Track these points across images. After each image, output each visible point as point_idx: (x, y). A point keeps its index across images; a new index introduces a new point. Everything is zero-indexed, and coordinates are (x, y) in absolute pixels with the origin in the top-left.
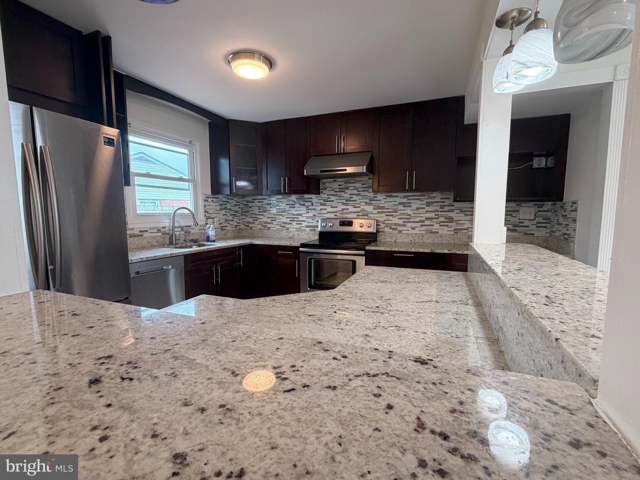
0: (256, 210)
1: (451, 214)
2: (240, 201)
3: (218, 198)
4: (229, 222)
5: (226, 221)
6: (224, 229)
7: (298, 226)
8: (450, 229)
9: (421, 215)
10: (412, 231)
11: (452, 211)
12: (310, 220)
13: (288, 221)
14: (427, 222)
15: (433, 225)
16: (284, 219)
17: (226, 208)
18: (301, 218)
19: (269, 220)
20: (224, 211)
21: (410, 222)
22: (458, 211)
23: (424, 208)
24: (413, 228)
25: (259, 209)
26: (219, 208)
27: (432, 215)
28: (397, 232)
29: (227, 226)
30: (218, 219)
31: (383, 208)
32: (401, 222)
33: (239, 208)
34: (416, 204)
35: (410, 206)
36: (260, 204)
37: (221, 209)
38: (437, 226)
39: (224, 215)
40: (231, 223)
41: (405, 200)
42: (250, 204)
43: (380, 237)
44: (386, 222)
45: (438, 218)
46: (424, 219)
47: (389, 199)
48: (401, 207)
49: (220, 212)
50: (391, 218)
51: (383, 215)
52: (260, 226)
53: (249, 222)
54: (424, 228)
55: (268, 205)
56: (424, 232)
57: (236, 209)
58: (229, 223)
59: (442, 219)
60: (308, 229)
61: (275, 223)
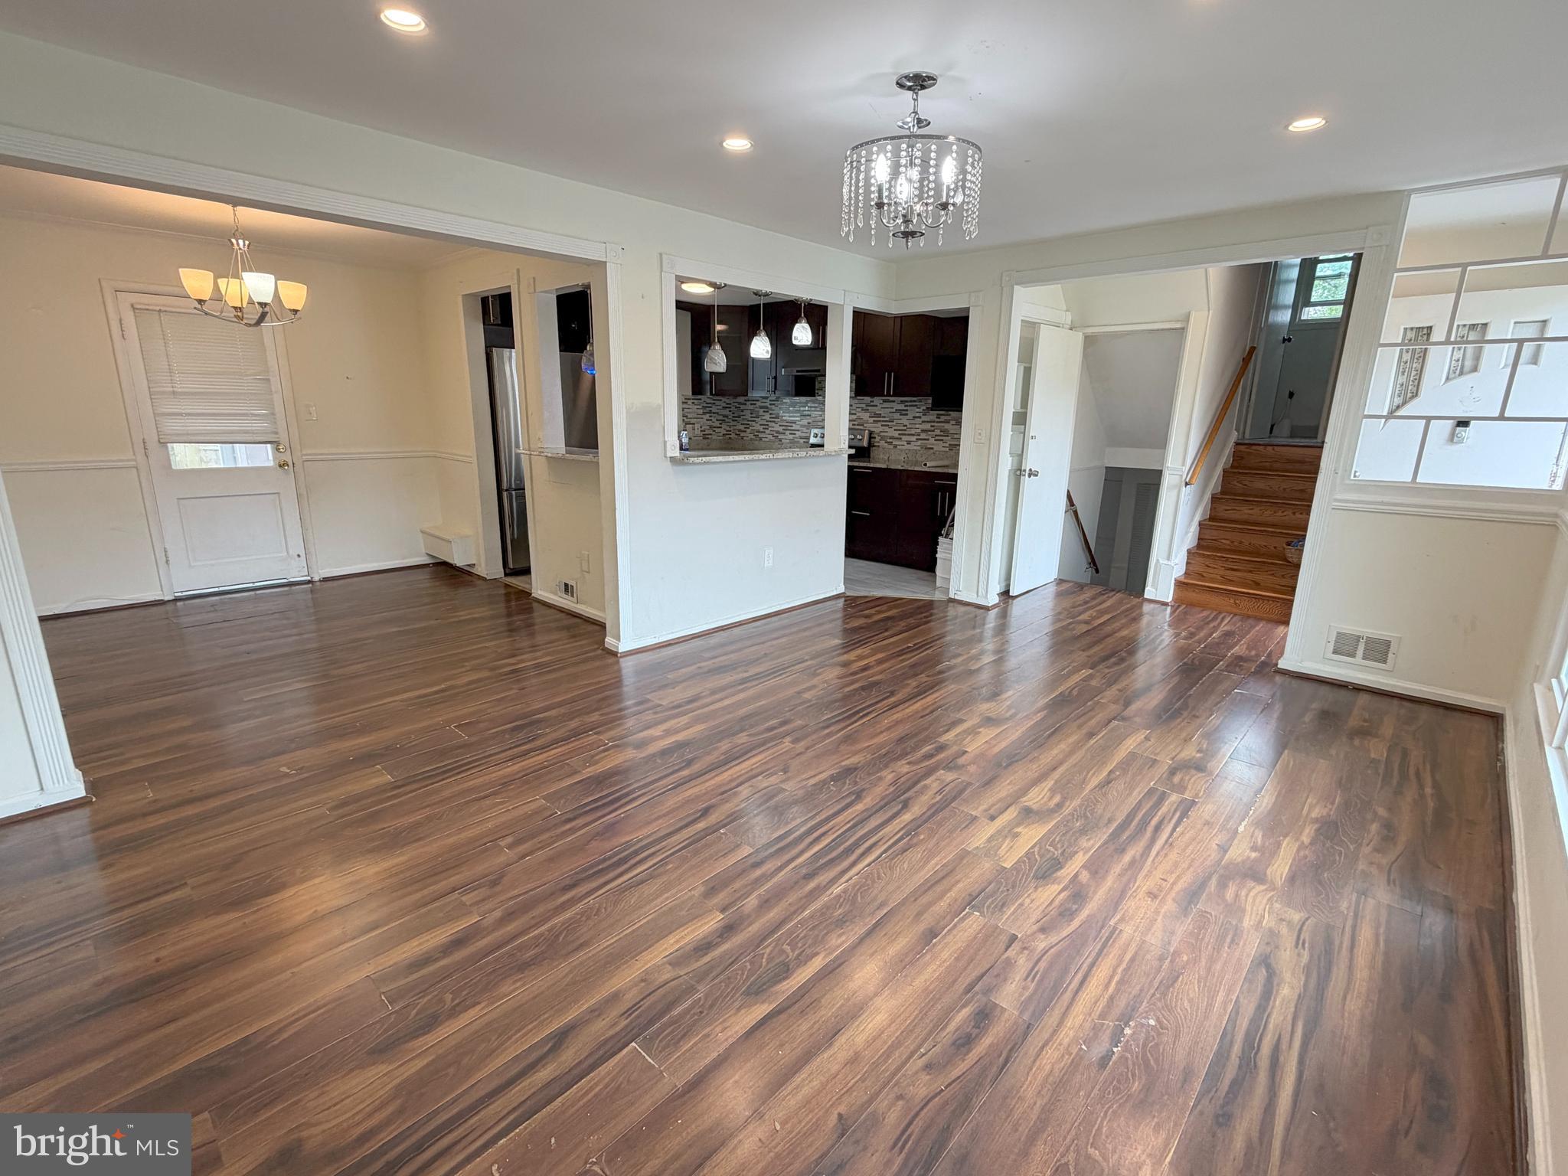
0: (748, 416)
1: (946, 426)
3: (700, 399)
4: (714, 429)
5: (711, 427)
7: (791, 437)
8: (945, 445)
9: (917, 426)
10: (907, 447)
11: (947, 422)
12: (805, 430)
13: (780, 429)
14: (923, 436)
15: (928, 440)
16: (778, 428)
17: (710, 412)
18: (795, 427)
19: (761, 428)
20: (708, 415)
21: (905, 435)
22: (954, 422)
23: (920, 417)
24: (909, 443)
25: (752, 414)
26: (701, 411)
27: (928, 426)
28: (892, 447)
30: (699, 425)
31: (879, 415)
32: (896, 434)
33: (729, 411)
34: (914, 412)
35: (907, 414)
36: (751, 407)
37: (704, 413)
38: (932, 440)
39: (707, 420)
41: (902, 407)
42: (742, 407)
43: (874, 452)
44: (882, 434)
45: (933, 431)
46: (919, 431)
47: (886, 405)
48: (897, 415)
49: (703, 416)
50: (886, 429)
51: (879, 424)
52: (751, 436)
53: (740, 430)
54: (919, 443)
56: (919, 448)
58: (714, 431)
59: (938, 432)
60: (802, 441)
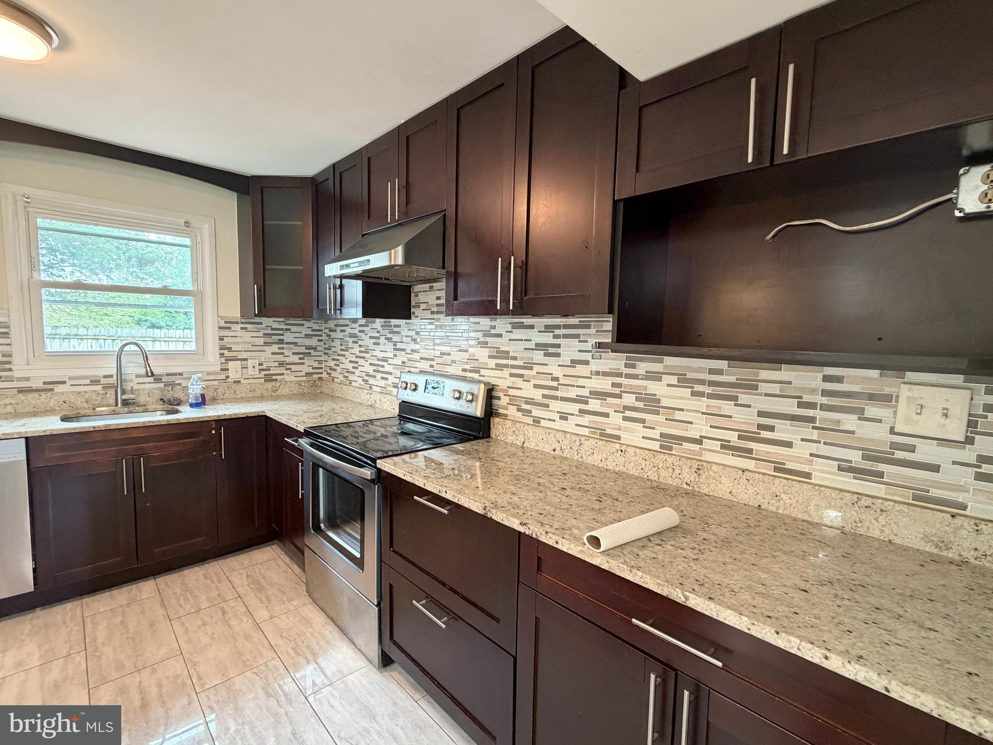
0: (338, 347)
5: (281, 364)
7: (383, 383)
8: (649, 433)
10: (560, 425)
12: (398, 373)
13: (371, 370)
14: (594, 405)
15: (606, 415)
16: (367, 367)
19: (351, 367)
20: (276, 346)
22: (674, 380)
24: (564, 417)
31: (505, 355)
32: (537, 395)
34: (570, 349)
35: (558, 355)
36: (342, 335)
37: (266, 344)
39: (273, 354)
40: (294, 368)
42: (332, 335)
49: (264, 348)
52: (342, 377)
53: (331, 368)
56: (586, 431)
58: (287, 369)
59: (629, 399)
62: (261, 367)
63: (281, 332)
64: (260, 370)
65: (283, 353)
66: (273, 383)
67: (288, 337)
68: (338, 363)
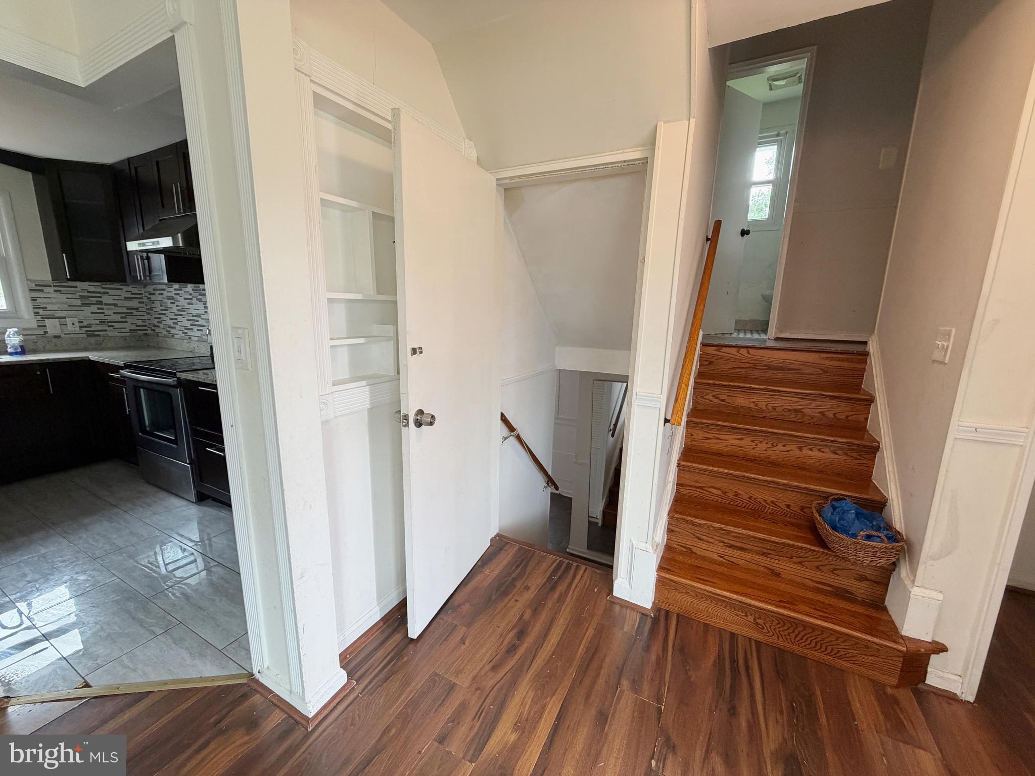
2: (143, 292)
3: (76, 287)
4: (110, 324)
5: (102, 322)
6: (98, 335)
13: (189, 324)
16: (185, 322)
17: (100, 303)
19: (171, 323)
20: (94, 307)
25: (161, 306)
26: (78, 302)
29: (106, 331)
30: (76, 320)
33: (140, 302)
37: (85, 305)
39: (92, 313)
40: (116, 325)
42: (152, 298)
49: (82, 308)
52: (165, 332)
55: (168, 299)
57: (134, 304)
58: (109, 326)
61: (178, 327)
62: (81, 324)
63: (99, 295)
64: (80, 327)
65: (103, 313)
66: (96, 338)
67: (106, 299)
68: (160, 320)
